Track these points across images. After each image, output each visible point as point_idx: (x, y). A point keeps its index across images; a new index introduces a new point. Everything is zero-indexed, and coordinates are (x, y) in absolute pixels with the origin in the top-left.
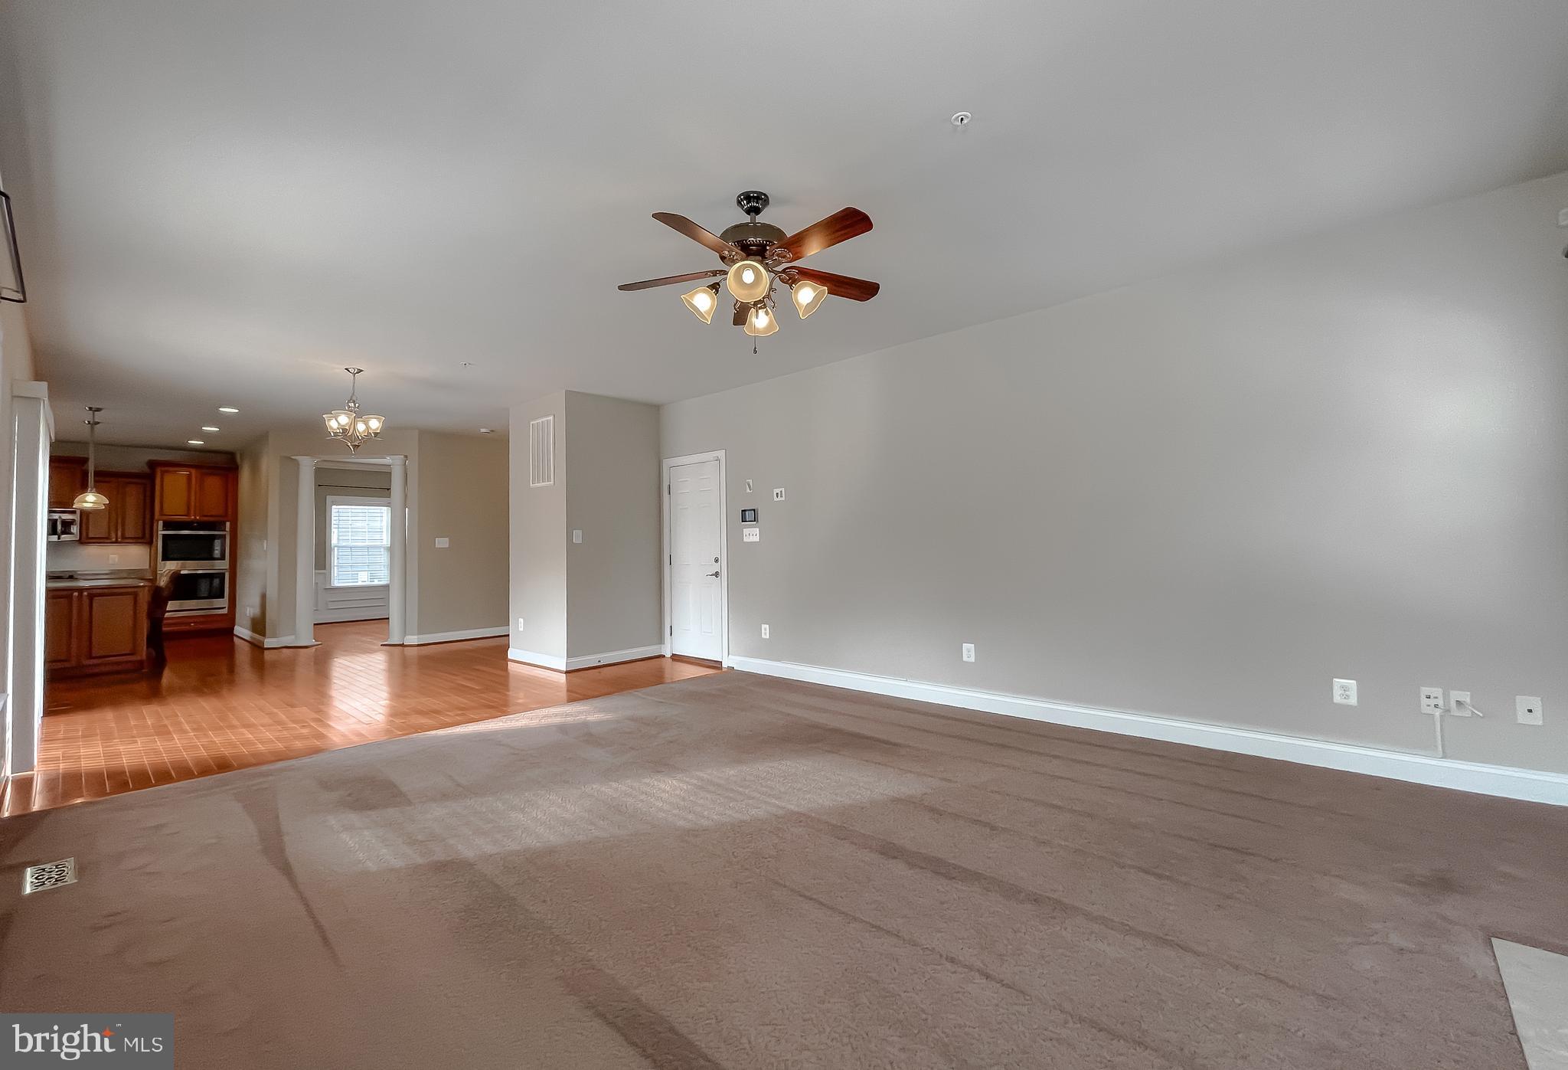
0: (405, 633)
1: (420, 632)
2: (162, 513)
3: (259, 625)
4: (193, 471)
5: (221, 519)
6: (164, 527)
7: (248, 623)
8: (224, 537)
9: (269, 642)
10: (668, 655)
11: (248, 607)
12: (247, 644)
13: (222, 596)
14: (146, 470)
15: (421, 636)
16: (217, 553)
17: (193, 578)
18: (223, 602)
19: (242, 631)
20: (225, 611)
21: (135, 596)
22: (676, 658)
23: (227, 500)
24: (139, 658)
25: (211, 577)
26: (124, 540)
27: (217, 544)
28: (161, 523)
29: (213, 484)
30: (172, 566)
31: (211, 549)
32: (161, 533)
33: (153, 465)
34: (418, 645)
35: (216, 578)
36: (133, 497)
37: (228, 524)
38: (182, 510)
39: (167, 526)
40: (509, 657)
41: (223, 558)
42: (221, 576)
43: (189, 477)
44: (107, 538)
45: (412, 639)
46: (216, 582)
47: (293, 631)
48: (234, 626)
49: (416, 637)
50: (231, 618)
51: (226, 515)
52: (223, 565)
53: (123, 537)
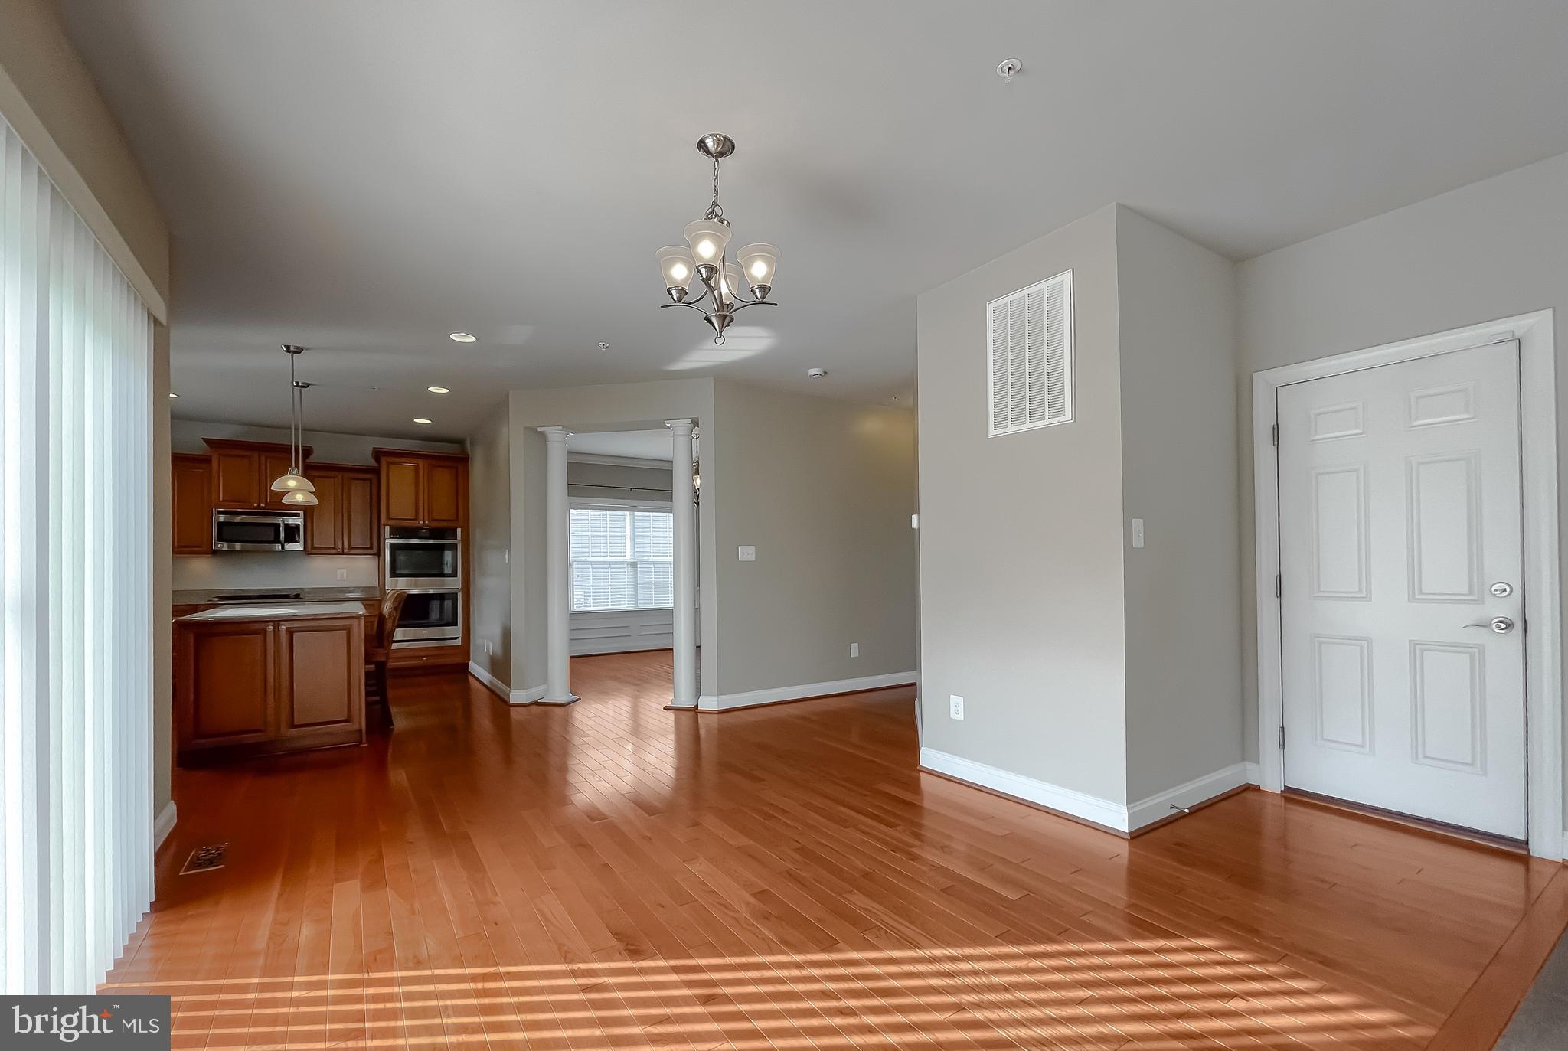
0: (698, 692)
1: (720, 692)
2: (389, 518)
3: (501, 666)
4: (420, 462)
5: (451, 524)
6: (391, 533)
7: (486, 660)
8: (454, 547)
9: (516, 696)
10: (1277, 788)
11: (485, 639)
12: (488, 692)
13: (455, 623)
14: (372, 463)
15: (724, 697)
16: (448, 570)
17: (424, 600)
18: (456, 631)
19: (479, 670)
20: (458, 642)
21: (348, 630)
22: (1293, 796)
23: (457, 500)
24: (356, 727)
25: (441, 597)
26: (351, 551)
27: (448, 556)
28: (387, 528)
29: (443, 478)
30: (401, 583)
31: (440, 563)
32: (389, 541)
33: (378, 454)
34: (721, 712)
35: (448, 599)
36: (358, 494)
37: (459, 530)
38: (411, 514)
39: (393, 535)
40: (924, 762)
41: (454, 574)
42: (453, 597)
43: (416, 469)
44: (334, 548)
45: (709, 702)
46: (448, 604)
47: (545, 678)
48: (469, 660)
49: (715, 698)
50: (465, 650)
51: (457, 519)
52: (455, 583)
53: (350, 548)
